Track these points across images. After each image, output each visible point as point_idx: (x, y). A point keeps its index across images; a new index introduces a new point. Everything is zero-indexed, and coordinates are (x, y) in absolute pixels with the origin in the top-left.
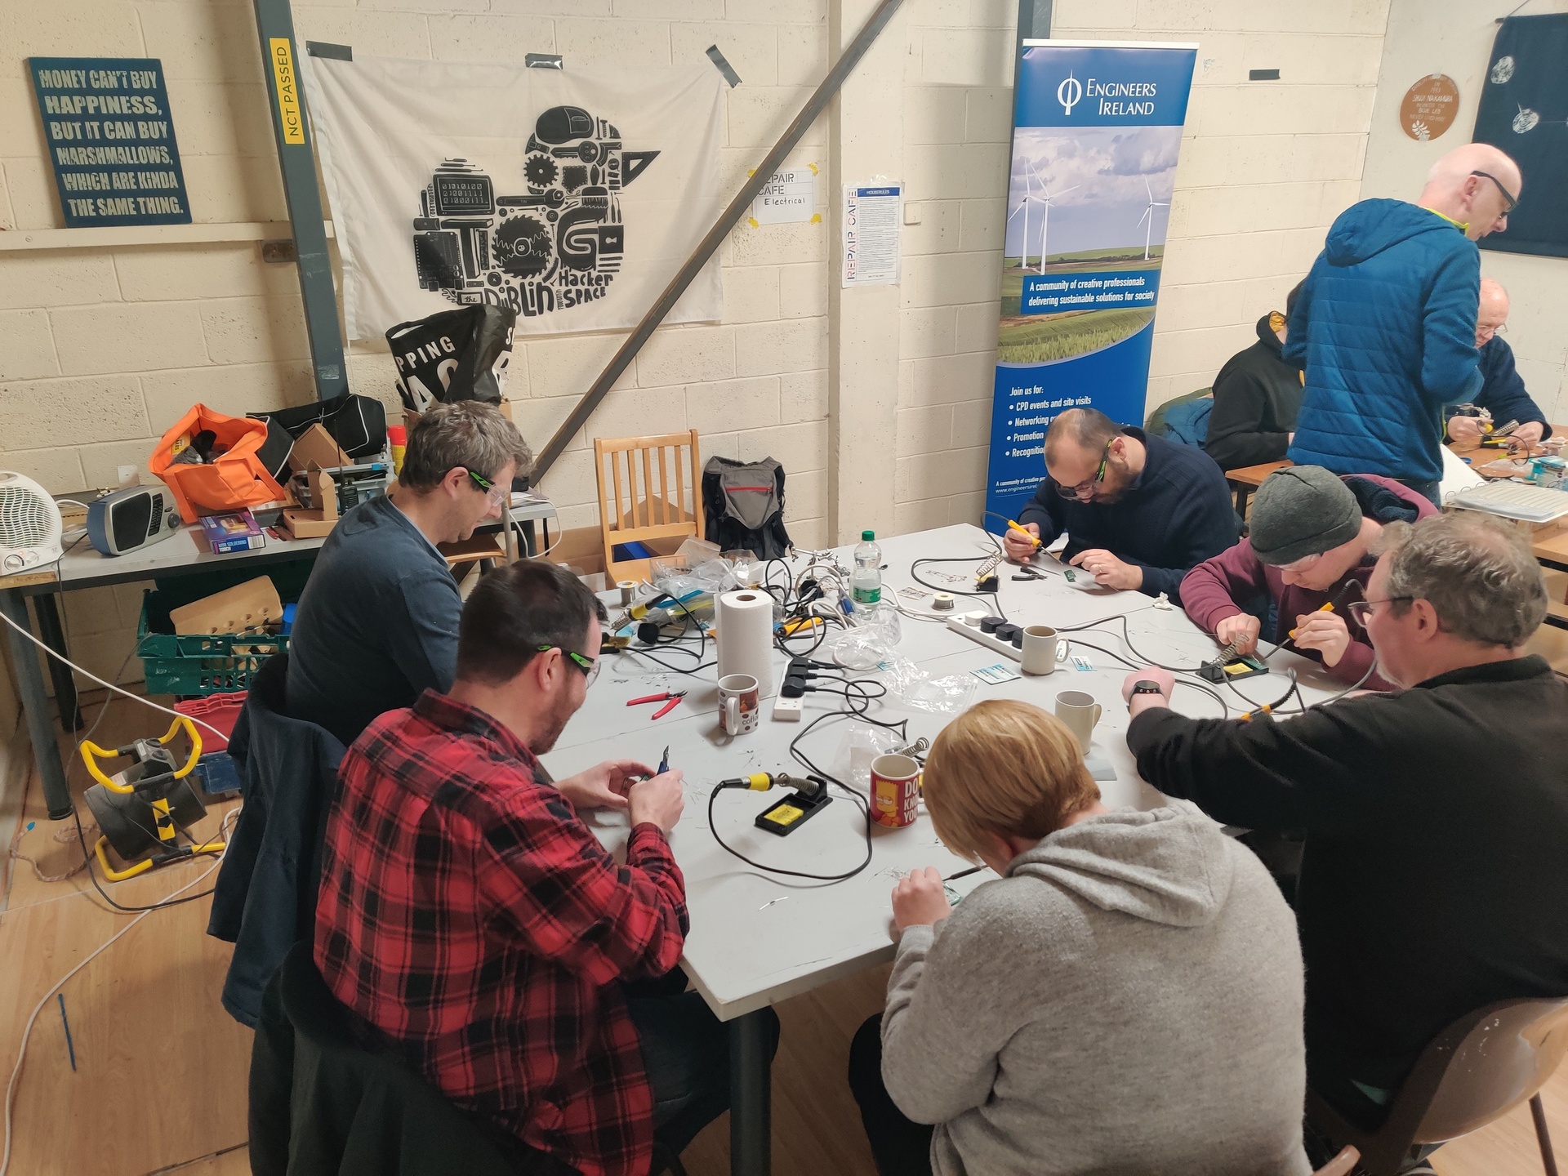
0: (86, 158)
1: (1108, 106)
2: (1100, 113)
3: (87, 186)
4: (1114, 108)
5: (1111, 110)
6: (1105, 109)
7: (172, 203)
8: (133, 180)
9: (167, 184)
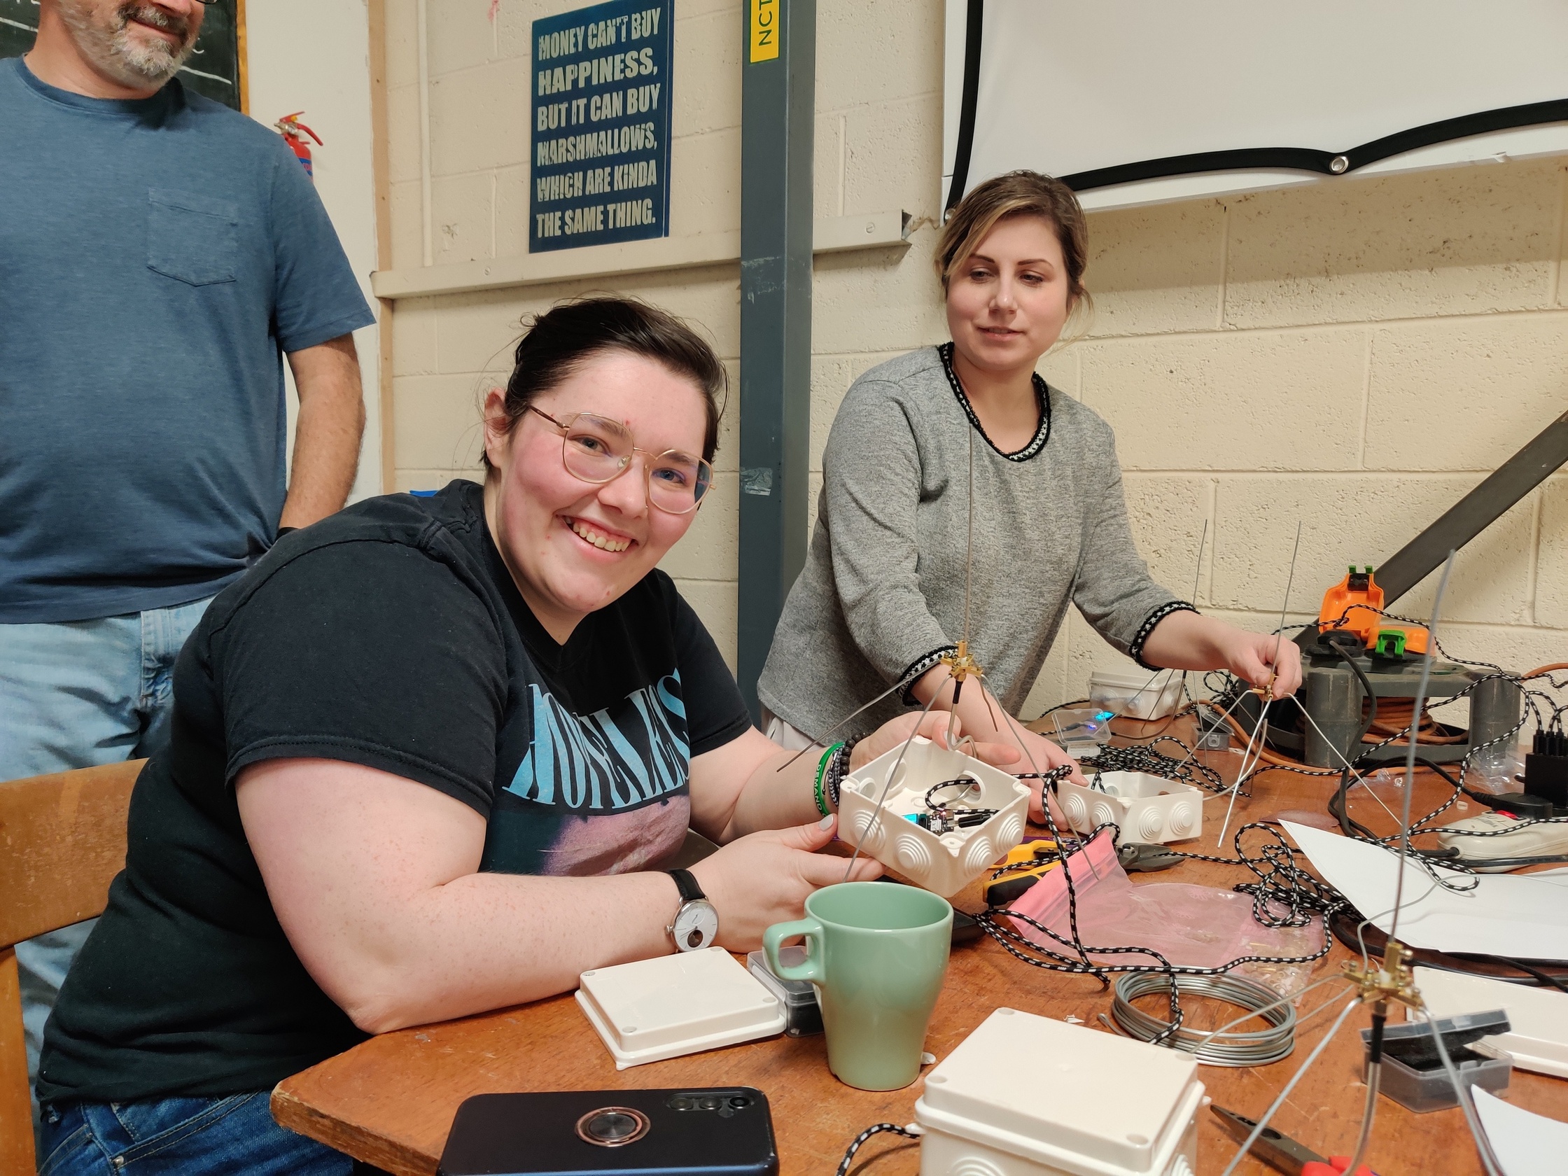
0: (565, 152)
3: (559, 195)
7: (644, 208)
8: (608, 179)
9: (645, 179)
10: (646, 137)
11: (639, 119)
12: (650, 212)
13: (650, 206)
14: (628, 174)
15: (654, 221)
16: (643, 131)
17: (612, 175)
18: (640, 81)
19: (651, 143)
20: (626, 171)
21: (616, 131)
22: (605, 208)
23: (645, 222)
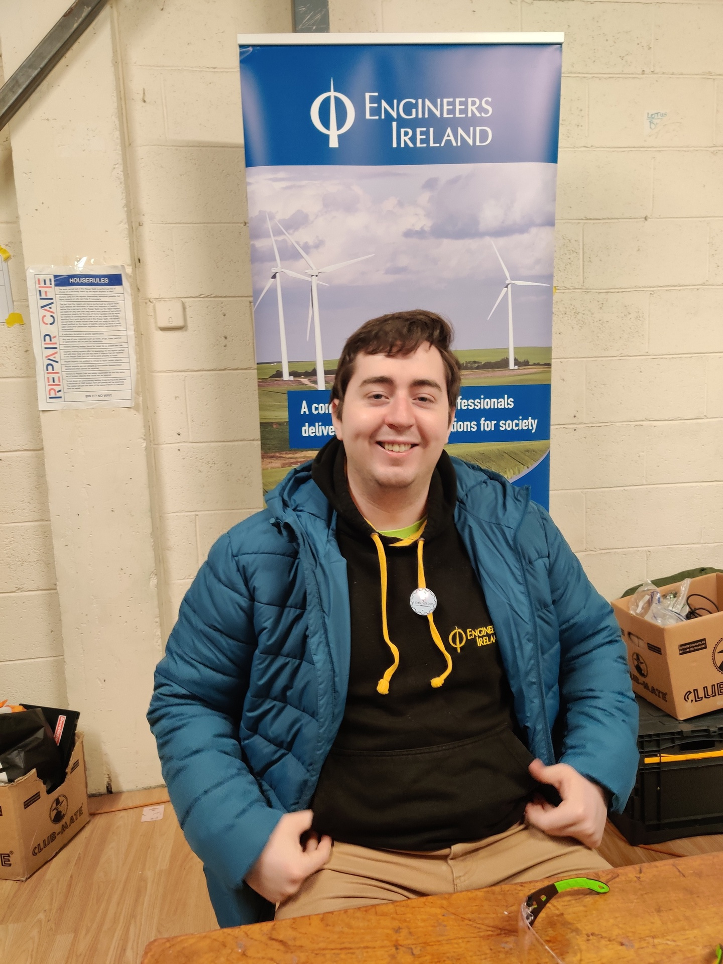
1: (406, 134)
2: (395, 145)
4: (419, 137)
5: (413, 139)
6: (402, 138)
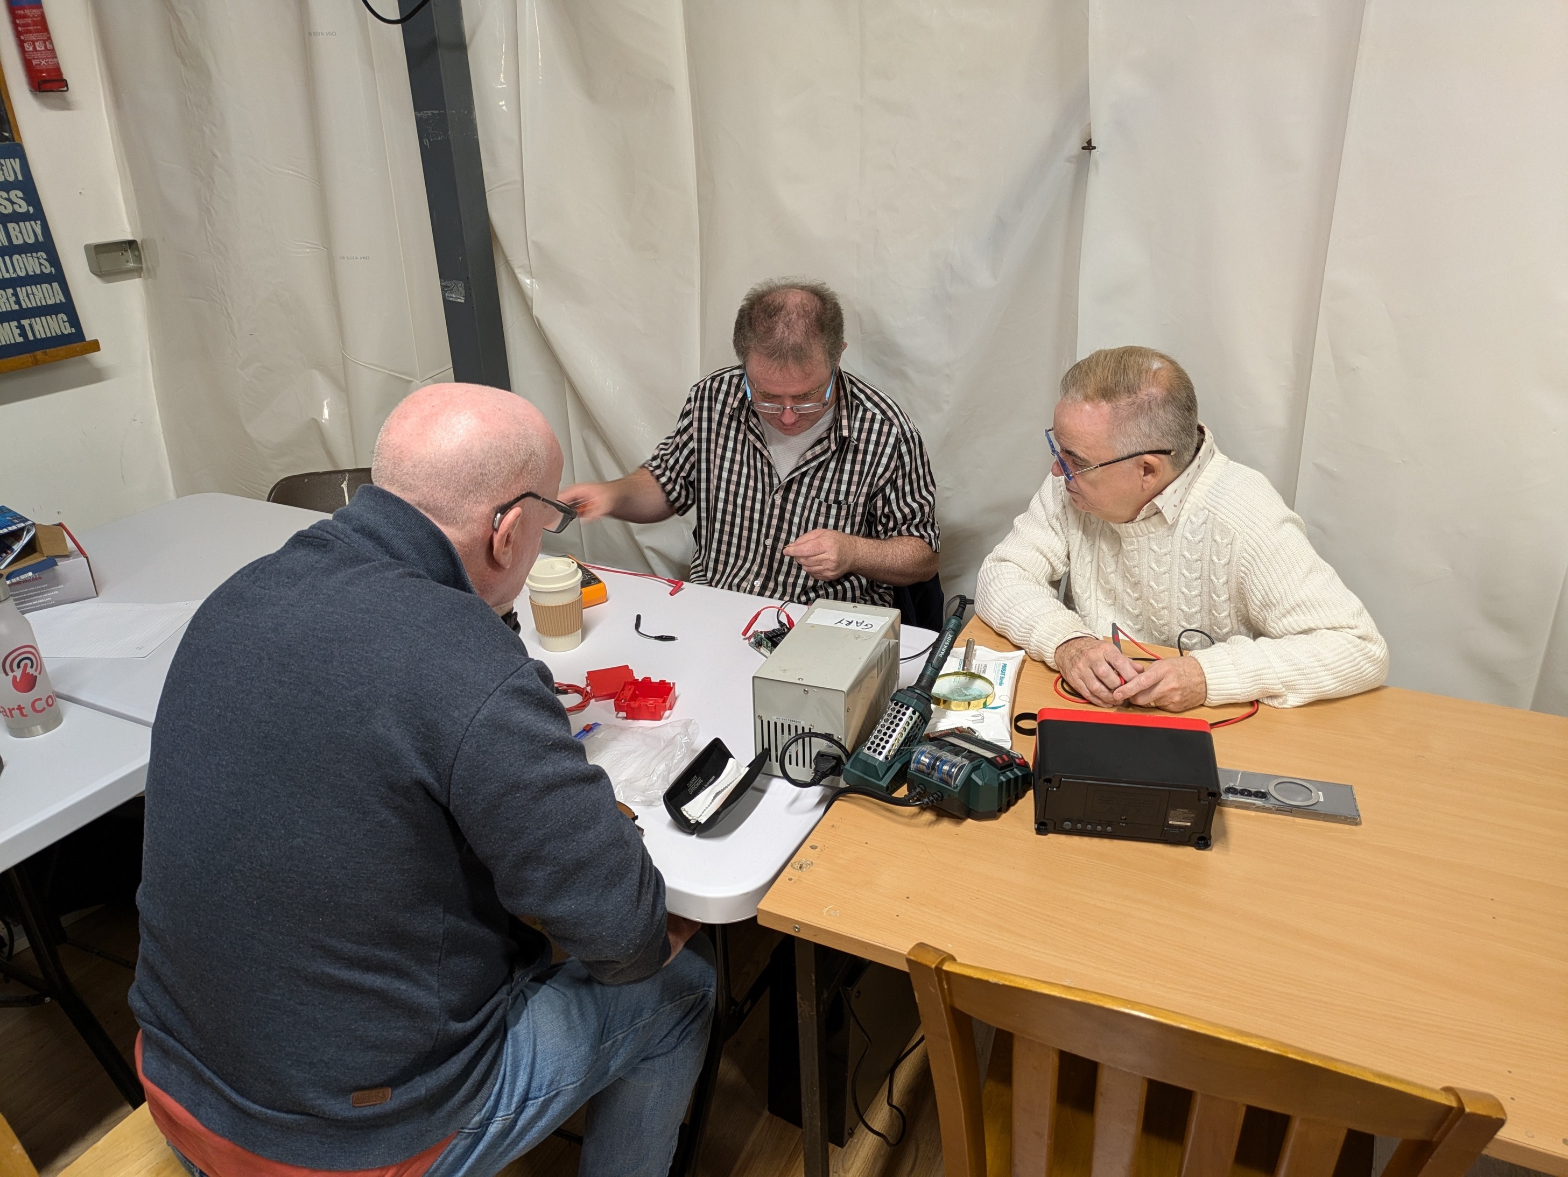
7: (61, 322)
8: (13, 299)
9: (52, 298)
10: (41, 264)
11: (25, 249)
12: (67, 324)
13: (65, 319)
14: (33, 294)
15: (73, 330)
16: (36, 260)
17: (15, 294)
18: (17, 218)
19: (48, 269)
20: (30, 292)
21: (7, 258)
22: (19, 323)
23: (66, 332)
